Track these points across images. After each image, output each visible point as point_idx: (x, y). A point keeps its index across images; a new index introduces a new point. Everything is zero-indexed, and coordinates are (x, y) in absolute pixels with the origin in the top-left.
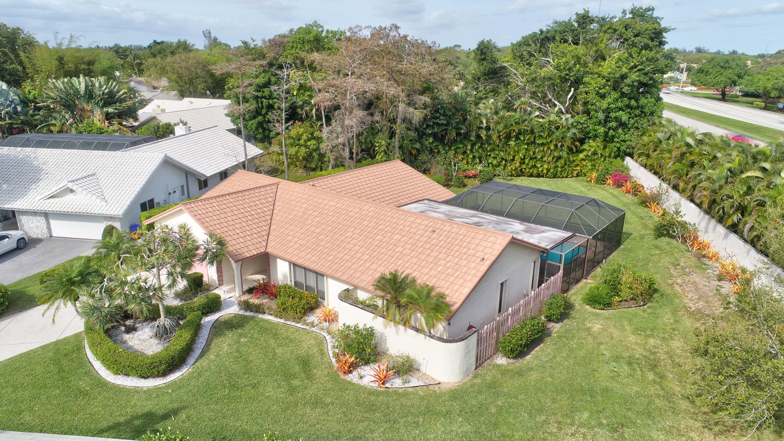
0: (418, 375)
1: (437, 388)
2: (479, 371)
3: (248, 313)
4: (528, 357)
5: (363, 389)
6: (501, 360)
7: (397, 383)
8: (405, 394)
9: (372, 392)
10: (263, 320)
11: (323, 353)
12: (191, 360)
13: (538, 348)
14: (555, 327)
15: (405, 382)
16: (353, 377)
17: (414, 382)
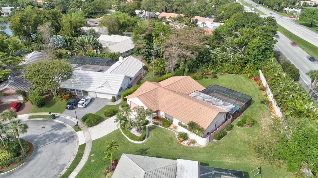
0: (196, 143)
1: (200, 147)
2: (210, 143)
3: (155, 125)
4: (221, 140)
5: (185, 146)
6: (215, 140)
7: (192, 145)
8: (194, 148)
9: (187, 147)
10: (159, 127)
11: (175, 137)
12: (146, 137)
13: (223, 138)
14: (228, 132)
15: (194, 145)
16: (182, 143)
17: (196, 145)
